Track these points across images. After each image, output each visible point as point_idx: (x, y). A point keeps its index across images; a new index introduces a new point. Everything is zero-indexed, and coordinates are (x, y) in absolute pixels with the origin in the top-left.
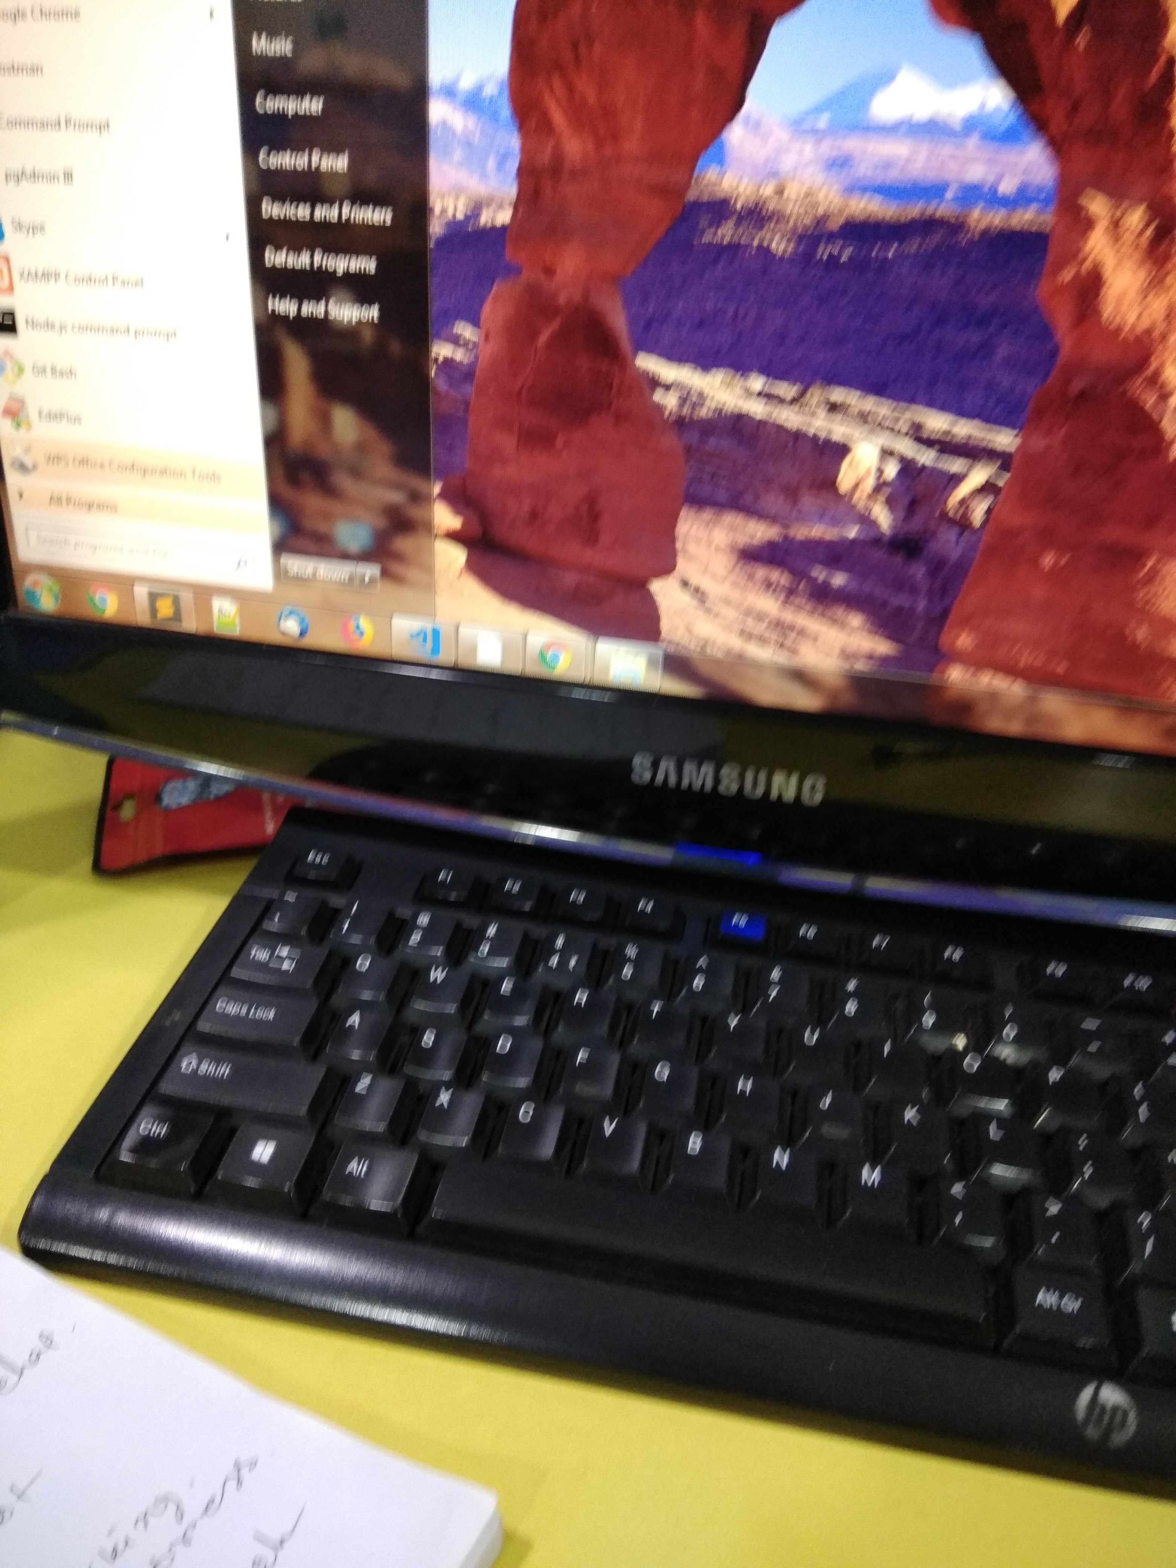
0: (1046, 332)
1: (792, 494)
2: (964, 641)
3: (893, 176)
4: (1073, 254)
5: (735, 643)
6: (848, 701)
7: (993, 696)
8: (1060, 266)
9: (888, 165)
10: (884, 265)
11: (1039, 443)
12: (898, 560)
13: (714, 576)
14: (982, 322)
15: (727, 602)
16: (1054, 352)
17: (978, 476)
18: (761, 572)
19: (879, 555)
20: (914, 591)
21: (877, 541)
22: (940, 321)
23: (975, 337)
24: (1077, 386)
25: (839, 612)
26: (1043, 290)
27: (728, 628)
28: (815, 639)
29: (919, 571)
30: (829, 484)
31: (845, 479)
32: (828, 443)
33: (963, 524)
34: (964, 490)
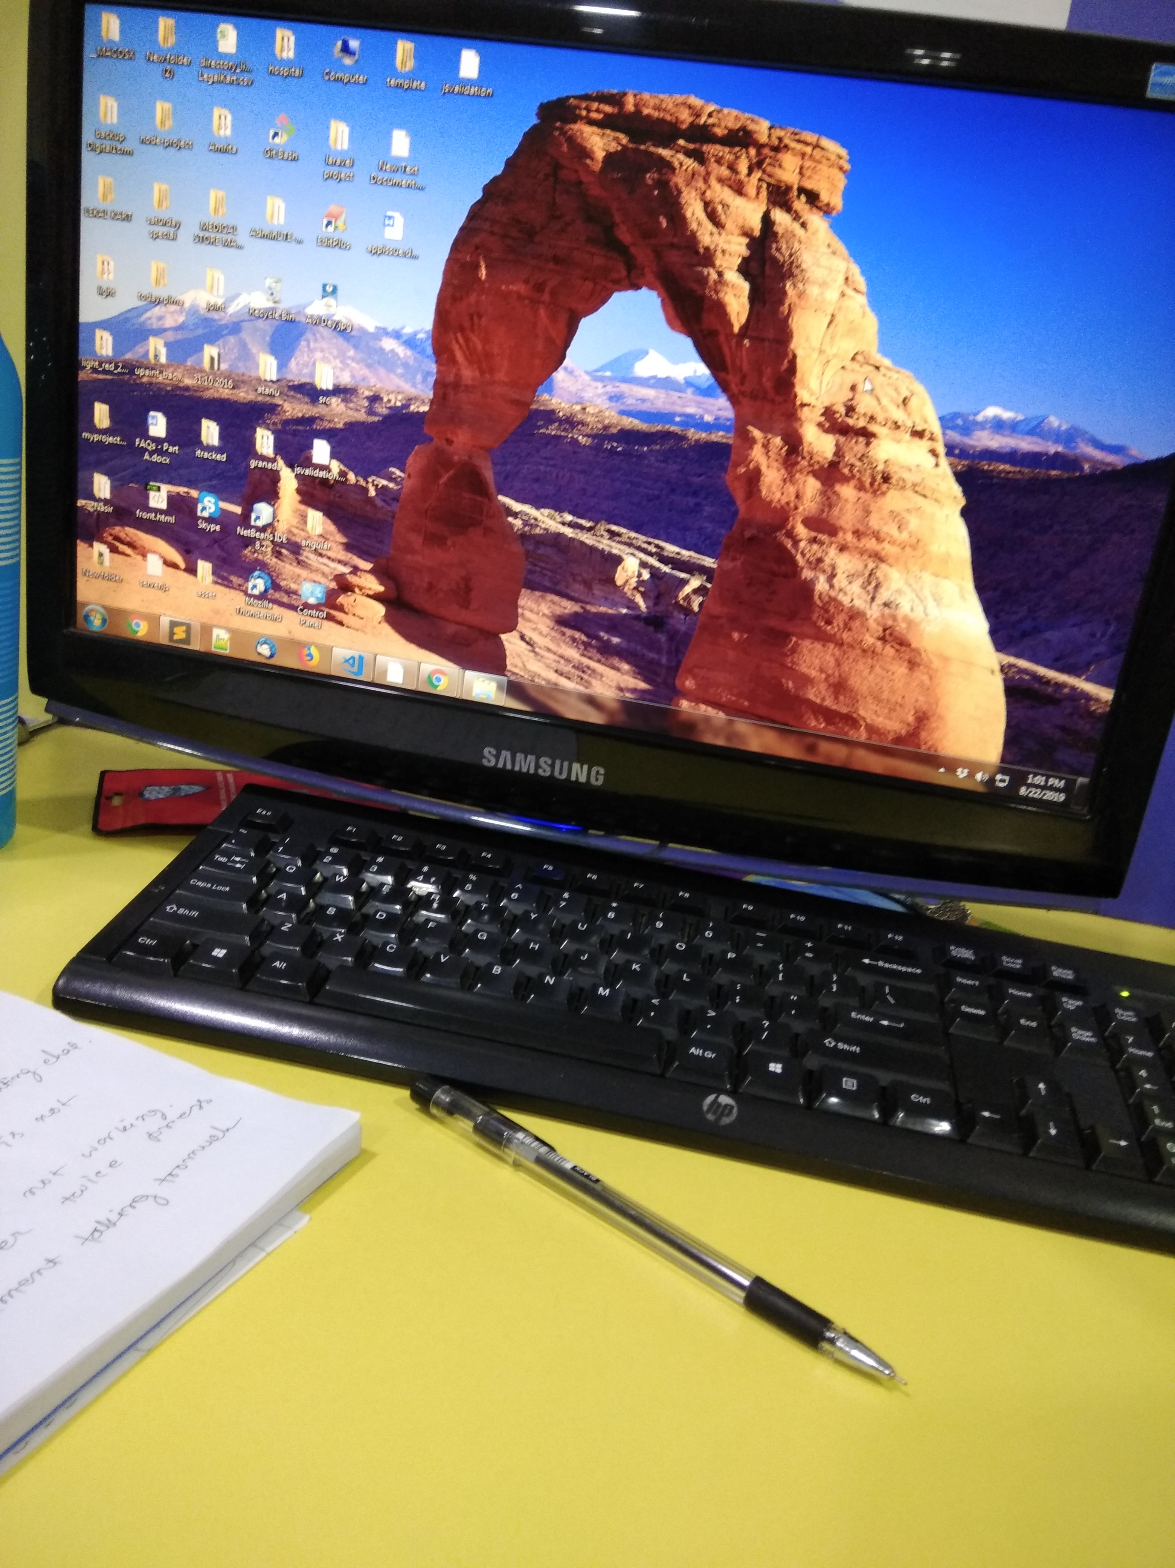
0: (731, 502)
1: (588, 585)
2: (689, 683)
3: (645, 407)
4: (745, 460)
5: (553, 677)
6: (621, 719)
7: (707, 719)
8: (737, 465)
9: (643, 401)
10: (641, 456)
11: (729, 565)
12: (651, 629)
13: (541, 633)
14: (695, 494)
15: (549, 650)
16: (736, 513)
17: (695, 582)
18: (569, 632)
19: (639, 626)
20: (659, 651)
21: (638, 618)
22: (673, 491)
23: (692, 501)
24: (748, 534)
25: (616, 661)
26: (728, 478)
27: (548, 666)
28: (602, 676)
29: (662, 638)
30: (611, 581)
31: (619, 579)
32: (610, 554)
33: (687, 611)
34: (688, 589)
